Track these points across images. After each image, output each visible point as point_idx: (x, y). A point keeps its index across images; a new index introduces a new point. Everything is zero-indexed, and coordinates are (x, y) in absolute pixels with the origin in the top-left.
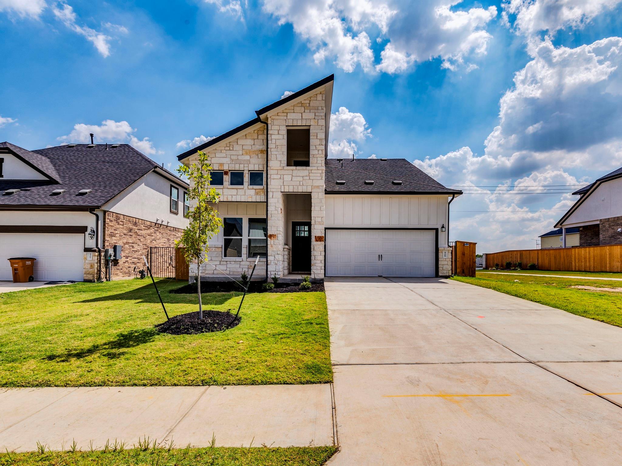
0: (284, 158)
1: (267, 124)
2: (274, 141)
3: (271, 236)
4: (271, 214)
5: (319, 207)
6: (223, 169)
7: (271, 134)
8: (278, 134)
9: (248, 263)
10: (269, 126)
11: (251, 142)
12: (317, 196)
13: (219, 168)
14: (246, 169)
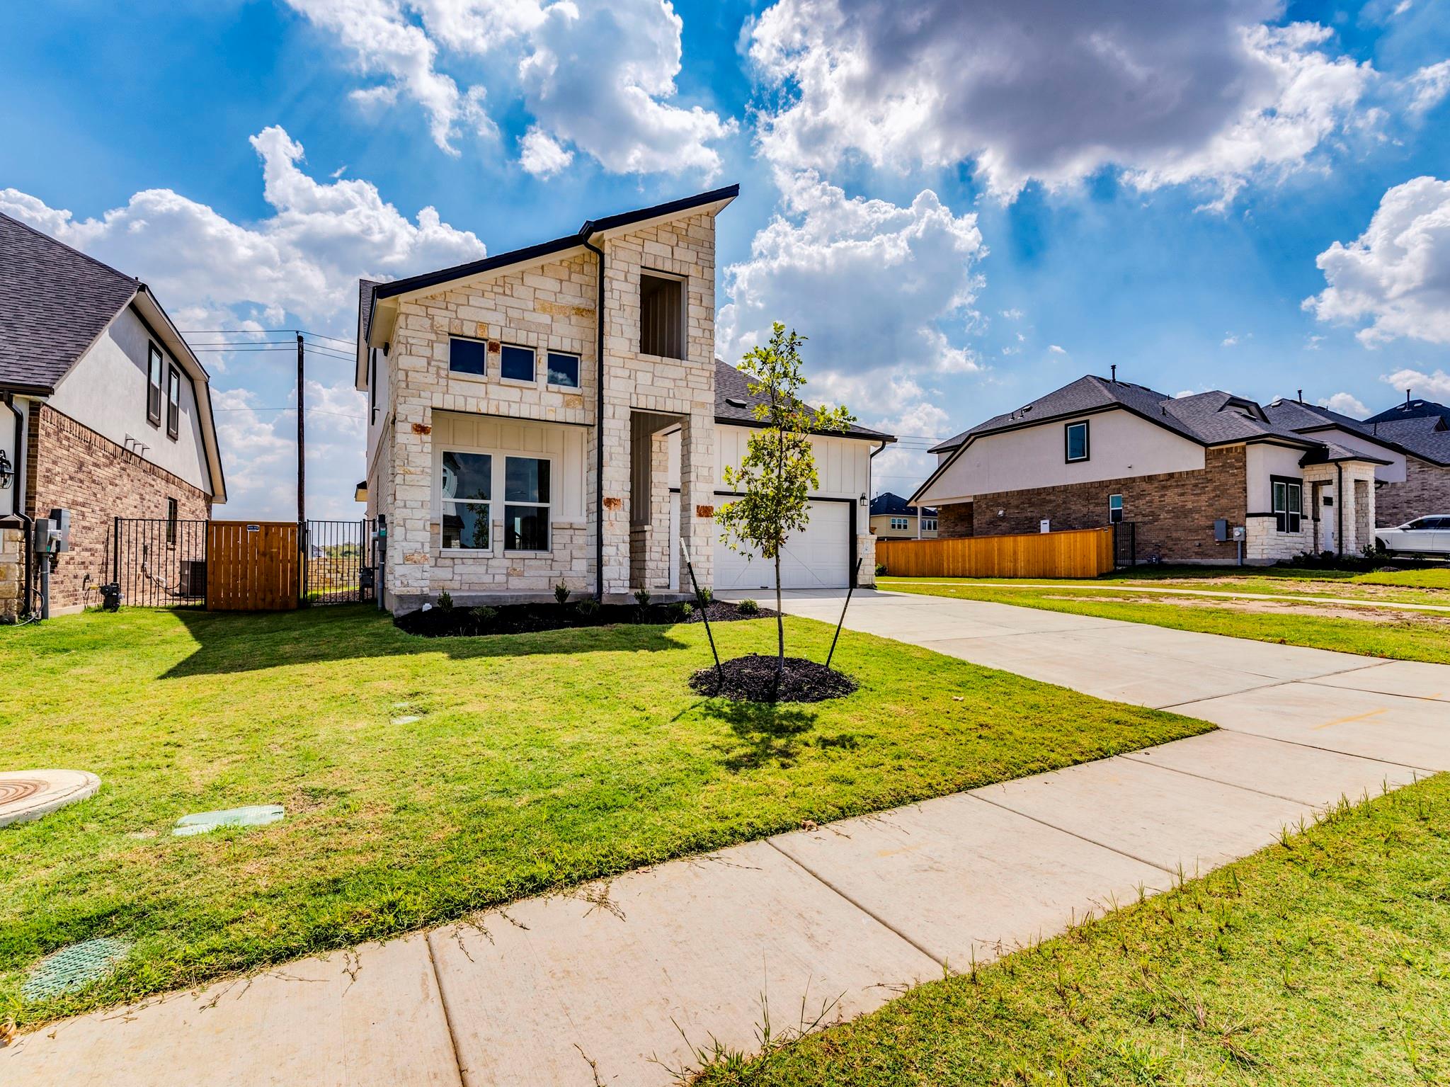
0: (636, 334)
1: (602, 255)
2: (616, 294)
3: (610, 502)
4: (611, 454)
5: (705, 446)
6: (485, 337)
7: (611, 279)
8: (626, 280)
9: (507, 563)
10: (607, 260)
11: (557, 287)
12: (700, 425)
13: (476, 332)
14: (543, 344)
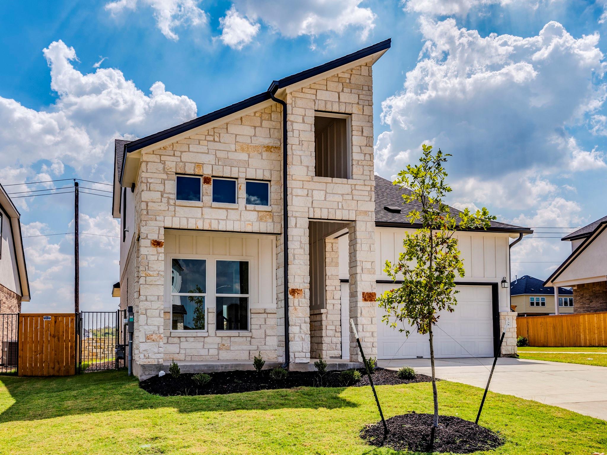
0: (312, 162)
1: (285, 105)
2: (296, 133)
3: (294, 291)
4: (294, 255)
5: (368, 245)
6: (201, 174)
7: (292, 122)
8: (304, 122)
9: (219, 340)
10: (289, 108)
11: (251, 131)
12: (363, 228)
13: (194, 170)
14: (242, 175)
